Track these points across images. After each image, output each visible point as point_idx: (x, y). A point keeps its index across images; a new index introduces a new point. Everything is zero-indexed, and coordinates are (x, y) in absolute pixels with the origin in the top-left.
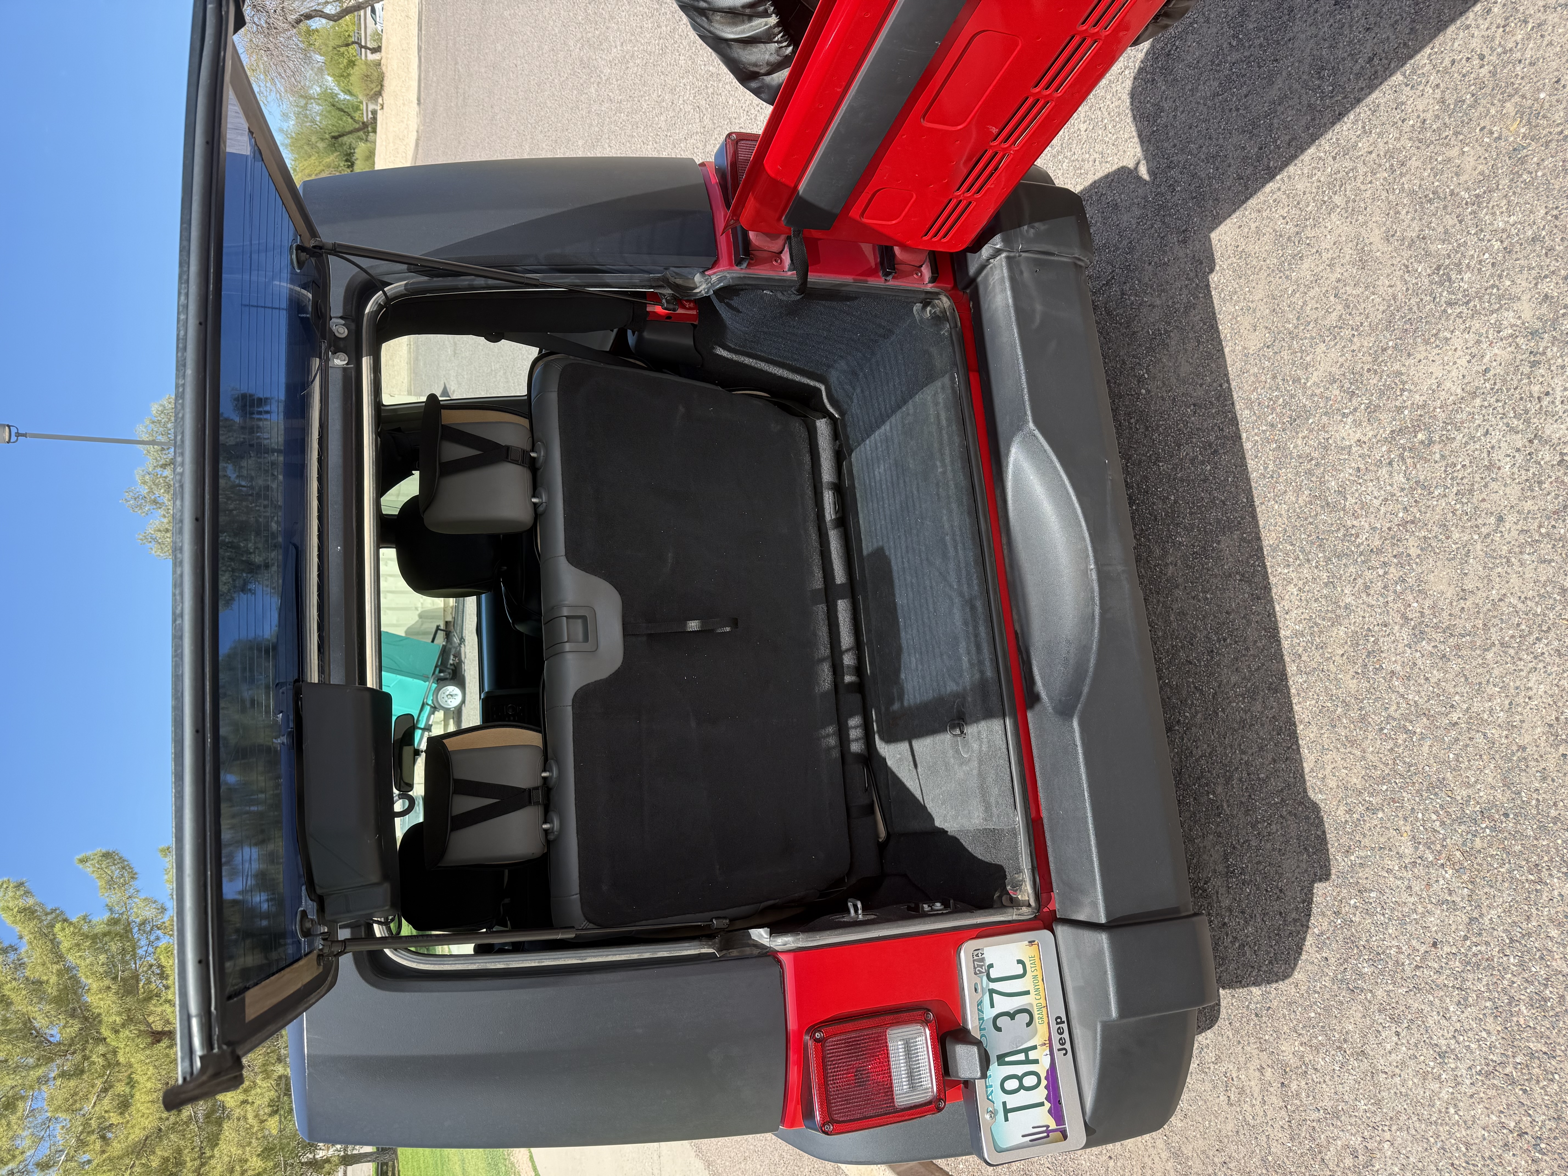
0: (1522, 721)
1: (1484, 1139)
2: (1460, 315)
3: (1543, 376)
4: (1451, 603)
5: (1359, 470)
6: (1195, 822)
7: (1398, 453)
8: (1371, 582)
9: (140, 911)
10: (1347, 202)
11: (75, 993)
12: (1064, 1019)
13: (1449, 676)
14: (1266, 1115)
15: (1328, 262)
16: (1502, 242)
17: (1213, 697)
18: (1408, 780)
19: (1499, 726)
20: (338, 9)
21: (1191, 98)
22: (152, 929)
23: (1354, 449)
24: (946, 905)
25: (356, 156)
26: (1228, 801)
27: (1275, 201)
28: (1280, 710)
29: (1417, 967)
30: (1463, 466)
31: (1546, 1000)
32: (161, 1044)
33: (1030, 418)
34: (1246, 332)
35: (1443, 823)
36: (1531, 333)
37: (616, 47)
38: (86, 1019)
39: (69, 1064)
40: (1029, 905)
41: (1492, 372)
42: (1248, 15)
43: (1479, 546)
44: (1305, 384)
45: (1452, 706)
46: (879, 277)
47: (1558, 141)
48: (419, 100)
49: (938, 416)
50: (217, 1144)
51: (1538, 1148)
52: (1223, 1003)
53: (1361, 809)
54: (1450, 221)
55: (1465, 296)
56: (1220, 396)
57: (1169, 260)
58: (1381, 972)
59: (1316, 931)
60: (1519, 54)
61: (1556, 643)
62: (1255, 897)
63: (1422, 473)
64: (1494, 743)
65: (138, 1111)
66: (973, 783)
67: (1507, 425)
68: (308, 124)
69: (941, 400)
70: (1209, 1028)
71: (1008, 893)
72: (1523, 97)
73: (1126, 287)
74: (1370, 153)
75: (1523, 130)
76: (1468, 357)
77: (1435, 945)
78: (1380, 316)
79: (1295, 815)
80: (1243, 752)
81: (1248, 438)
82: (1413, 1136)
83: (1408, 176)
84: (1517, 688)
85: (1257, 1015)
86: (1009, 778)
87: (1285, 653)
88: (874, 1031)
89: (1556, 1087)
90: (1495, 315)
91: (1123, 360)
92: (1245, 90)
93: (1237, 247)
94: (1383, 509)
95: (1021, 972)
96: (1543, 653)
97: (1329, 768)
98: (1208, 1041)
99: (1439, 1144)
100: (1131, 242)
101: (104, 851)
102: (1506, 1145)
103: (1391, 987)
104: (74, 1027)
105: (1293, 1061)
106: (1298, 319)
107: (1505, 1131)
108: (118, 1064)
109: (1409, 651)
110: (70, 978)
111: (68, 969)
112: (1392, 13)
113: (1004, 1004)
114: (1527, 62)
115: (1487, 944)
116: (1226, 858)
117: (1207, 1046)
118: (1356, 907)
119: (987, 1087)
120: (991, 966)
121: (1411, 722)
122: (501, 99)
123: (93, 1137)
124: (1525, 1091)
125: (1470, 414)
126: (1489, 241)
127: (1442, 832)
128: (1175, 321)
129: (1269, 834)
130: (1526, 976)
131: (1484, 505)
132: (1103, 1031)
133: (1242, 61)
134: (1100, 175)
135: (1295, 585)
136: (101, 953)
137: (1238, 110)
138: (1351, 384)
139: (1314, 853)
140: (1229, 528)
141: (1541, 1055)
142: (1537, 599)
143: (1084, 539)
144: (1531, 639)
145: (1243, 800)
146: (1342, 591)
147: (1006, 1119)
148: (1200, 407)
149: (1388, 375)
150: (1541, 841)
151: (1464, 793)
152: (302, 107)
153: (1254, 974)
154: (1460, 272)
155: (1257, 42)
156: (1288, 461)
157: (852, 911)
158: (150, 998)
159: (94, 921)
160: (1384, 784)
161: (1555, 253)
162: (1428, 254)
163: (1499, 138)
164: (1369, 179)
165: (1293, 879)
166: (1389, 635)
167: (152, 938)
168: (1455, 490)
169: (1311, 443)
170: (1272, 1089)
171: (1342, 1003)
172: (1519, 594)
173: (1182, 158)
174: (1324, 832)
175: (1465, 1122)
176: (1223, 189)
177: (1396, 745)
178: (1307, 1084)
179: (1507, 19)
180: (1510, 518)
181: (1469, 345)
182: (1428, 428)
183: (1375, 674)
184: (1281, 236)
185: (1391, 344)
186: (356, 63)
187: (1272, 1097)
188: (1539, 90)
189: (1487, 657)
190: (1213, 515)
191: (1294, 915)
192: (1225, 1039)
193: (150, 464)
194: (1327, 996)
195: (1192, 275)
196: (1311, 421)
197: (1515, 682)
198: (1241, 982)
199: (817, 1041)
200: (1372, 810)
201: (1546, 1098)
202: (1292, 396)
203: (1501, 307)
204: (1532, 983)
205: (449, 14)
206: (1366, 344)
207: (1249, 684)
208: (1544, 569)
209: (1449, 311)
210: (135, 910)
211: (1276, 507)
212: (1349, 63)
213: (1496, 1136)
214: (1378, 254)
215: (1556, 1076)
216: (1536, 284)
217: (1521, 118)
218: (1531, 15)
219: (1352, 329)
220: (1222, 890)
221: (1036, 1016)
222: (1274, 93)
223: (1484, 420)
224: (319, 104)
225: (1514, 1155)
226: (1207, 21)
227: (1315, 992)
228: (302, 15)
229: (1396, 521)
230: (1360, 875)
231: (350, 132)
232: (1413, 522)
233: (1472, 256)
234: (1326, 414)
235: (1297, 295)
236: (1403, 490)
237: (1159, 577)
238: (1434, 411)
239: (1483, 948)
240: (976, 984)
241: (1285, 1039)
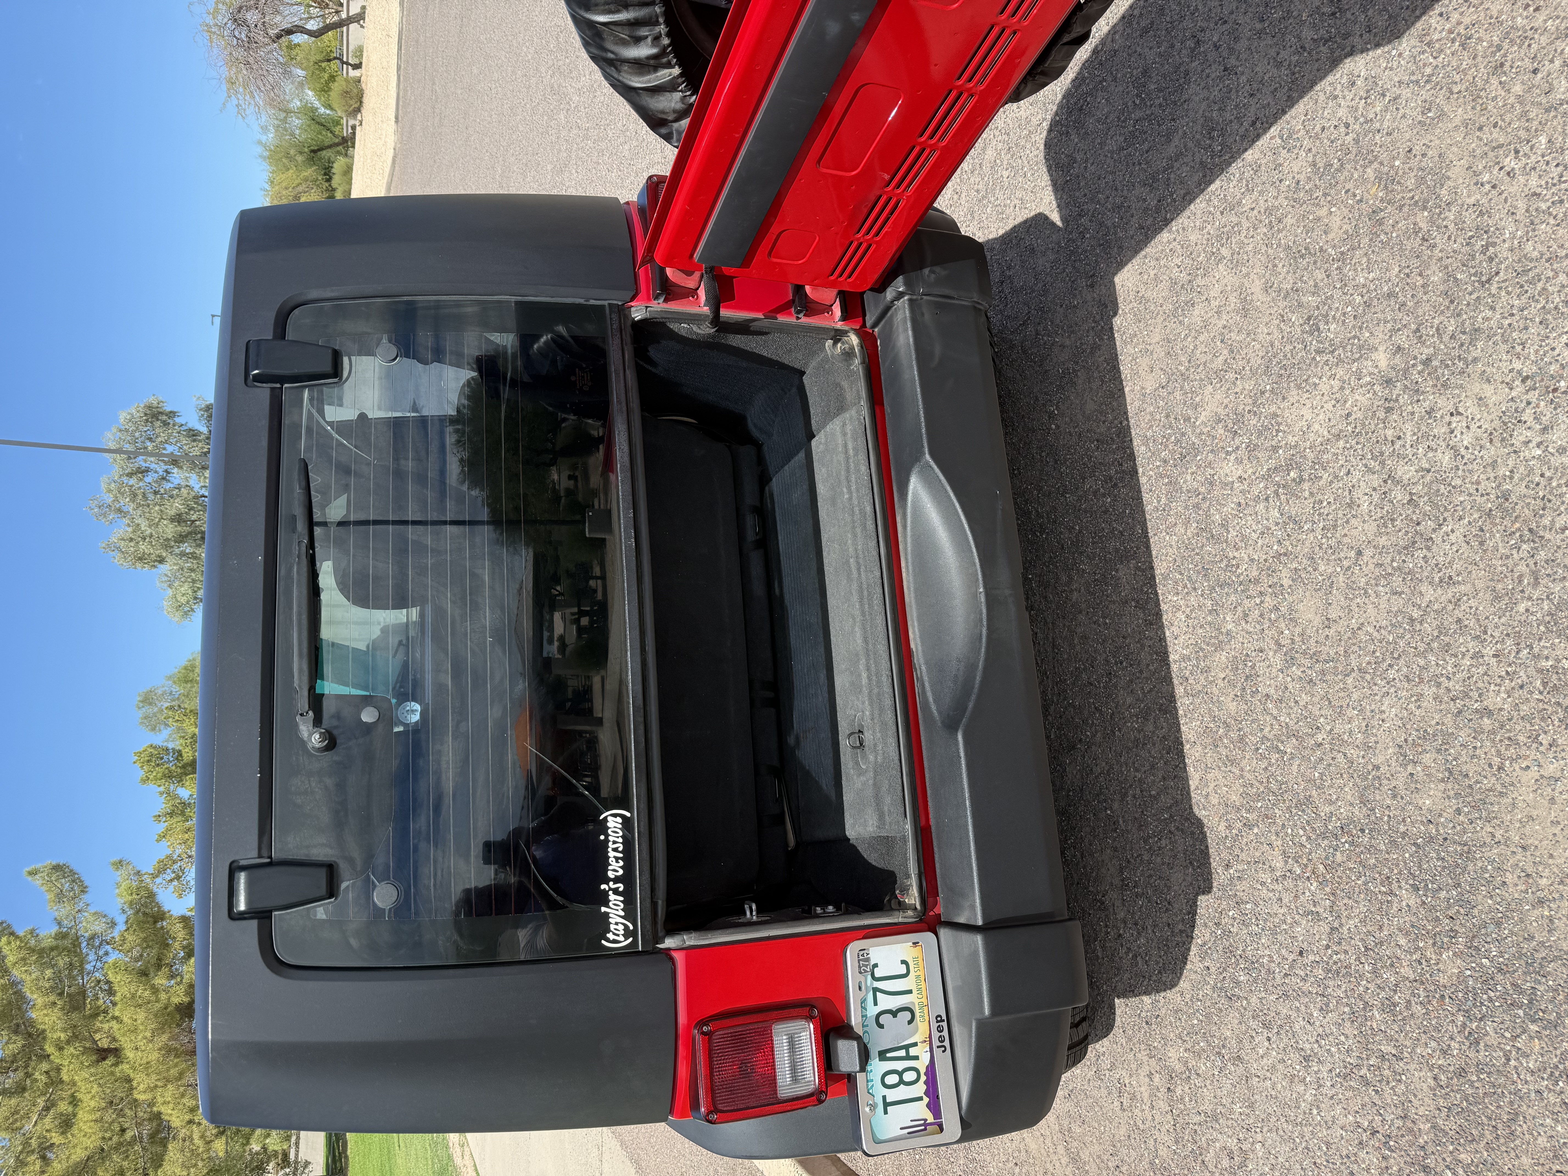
0: (1377, 742)
1: (1342, 1138)
2: (1326, 363)
3: (1396, 421)
4: (1317, 631)
5: (1239, 504)
6: (1094, 837)
7: (1273, 489)
8: (1250, 611)
9: (89, 925)
10: (1233, 254)
11: (19, 1009)
12: (944, 1017)
13: (1316, 699)
14: (1154, 1120)
15: (1215, 310)
16: (1362, 296)
17: (1111, 717)
18: (1279, 798)
19: (1357, 746)
20: (321, 25)
21: (1100, 152)
22: (101, 944)
23: (1236, 485)
24: (838, 908)
25: (334, 171)
26: (1123, 817)
27: (1171, 250)
28: (1169, 731)
29: (1286, 975)
30: (1329, 503)
31: (1395, 1005)
32: (107, 1062)
33: (926, 450)
34: (1144, 373)
35: (1309, 838)
36: (1386, 382)
37: (585, 76)
38: (30, 1035)
39: (11, 1081)
40: (916, 908)
41: (1353, 417)
42: (1150, 77)
43: (1341, 579)
44: (1194, 423)
45: (1318, 728)
46: (790, 314)
47: (1409, 205)
48: (397, 118)
49: (845, 446)
50: (161, 1166)
51: (1387, 1146)
52: (1118, 1012)
53: (1239, 825)
54: (1319, 275)
55: (1331, 345)
56: (1120, 432)
57: (1078, 303)
58: (1255, 981)
59: (1199, 941)
60: (1378, 124)
61: (1405, 669)
62: (1146, 909)
63: (1293, 509)
64: (1352, 763)
65: (80, 1130)
66: (869, 792)
67: (1366, 466)
68: (287, 137)
69: (848, 431)
70: (1105, 1037)
71: (896, 897)
72: (1381, 163)
73: (1041, 328)
74: (1253, 209)
75: (1381, 194)
76: (1333, 402)
77: (1301, 953)
78: (1259, 362)
79: (1182, 830)
80: (1137, 770)
81: (1144, 473)
82: (1281, 1137)
83: (1284, 232)
84: (1372, 711)
85: (1147, 1023)
86: (900, 788)
87: (1174, 676)
88: (760, 1025)
89: (1403, 1087)
90: (1356, 364)
91: (1036, 397)
92: (1146, 146)
93: (1138, 292)
94: (1260, 542)
95: (904, 971)
96: (1394, 679)
97: (1212, 785)
98: (1104, 1049)
99: (1304, 1144)
100: (1045, 285)
101: (54, 863)
102: (1361, 1143)
103: (1263, 994)
104: (17, 1044)
105: (1179, 1067)
106: (1189, 362)
107: (1360, 1130)
108: (62, 1081)
109: (1281, 675)
110: (15, 993)
111: (14, 984)
112: (1272, 81)
113: (887, 1002)
114: (1385, 132)
115: (1346, 952)
116: (1121, 872)
117: (1104, 1055)
118: (1234, 919)
119: (868, 1081)
120: (876, 965)
121: (1282, 742)
122: (475, 121)
123: (33, 1157)
124: (1377, 1092)
125: (1334, 454)
126: (1352, 295)
127: (1308, 846)
128: (1082, 361)
129: (1160, 848)
130: (1378, 982)
131: (1346, 540)
132: (978, 1028)
133: (1144, 119)
134: (1019, 220)
135: (1183, 612)
136: (48, 968)
137: (1140, 164)
138: (1234, 424)
139: (1199, 867)
140: (1126, 557)
141: (1390, 1057)
142: (1390, 628)
143: (974, 564)
144: (1385, 665)
145: (1137, 816)
146: (1225, 618)
147: (886, 1112)
148: (1103, 443)
149: (1265, 417)
150: (1391, 855)
151: (1327, 810)
152: (281, 120)
153: (1145, 983)
154: (1327, 323)
155: (1157, 102)
156: (1178, 495)
157: (748, 913)
158: (98, 1015)
159: (41, 935)
160: (1258, 801)
161: (1407, 308)
162: (1300, 305)
163: (1361, 201)
164: (1251, 233)
165: (1180, 892)
166: (1264, 660)
167: (101, 953)
168: (1321, 525)
169: (1199, 478)
170: (1159, 1094)
171: (1221, 1010)
172: (1375, 623)
173: (1091, 207)
174: (1207, 847)
175: (1326, 1122)
176: (1127, 237)
177: (1270, 764)
178: (1190, 1088)
179: (1368, 91)
180: (1368, 552)
181: (1334, 390)
182: (1299, 467)
183: (1252, 697)
184: (1175, 283)
185: (1268, 387)
186: (337, 79)
187: (1159, 1101)
188: (1394, 158)
189: (1348, 682)
190: (1113, 544)
191: (1180, 927)
192: (1119, 1046)
193: (116, 472)
194: (1208, 1004)
195: (1098, 317)
196: (1199, 458)
197: (1370, 705)
198: (1133, 991)
199: (703, 1033)
200: (1248, 825)
201: (1395, 1098)
202: (1183, 434)
203: (1361, 357)
204: (1383, 989)
205: (428, 35)
206: (1247, 387)
207: (1142, 705)
208: (1396, 600)
209: (1318, 359)
210: (84, 924)
211: (1168, 538)
212: (1235, 126)
213: (1352, 1135)
214: (1259, 303)
215: (1404, 1077)
216: (1391, 337)
217: (1380, 183)
218: (1388, 89)
219: (1236, 373)
220: (1118, 903)
221: (917, 1014)
222: (1171, 150)
223: (1346, 461)
224: (298, 118)
225: (1367, 1153)
226: (1115, 79)
227: (1198, 1000)
228: (283, 30)
229: (1271, 554)
230: (1238, 887)
231: (330, 147)
232: (1285, 554)
233: (1338, 308)
234: (1212, 451)
235: (1189, 339)
236: (1277, 524)
237: (1065, 602)
238: (1304, 451)
239: (1342, 957)
240: (860, 982)
241: (1172, 1046)
